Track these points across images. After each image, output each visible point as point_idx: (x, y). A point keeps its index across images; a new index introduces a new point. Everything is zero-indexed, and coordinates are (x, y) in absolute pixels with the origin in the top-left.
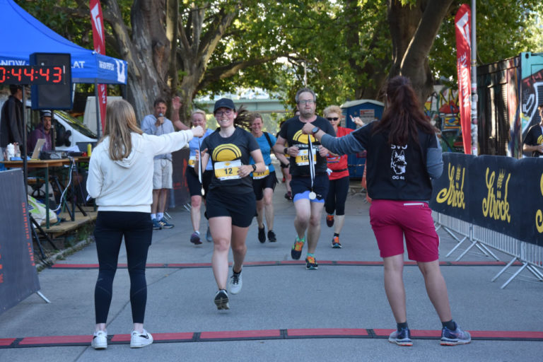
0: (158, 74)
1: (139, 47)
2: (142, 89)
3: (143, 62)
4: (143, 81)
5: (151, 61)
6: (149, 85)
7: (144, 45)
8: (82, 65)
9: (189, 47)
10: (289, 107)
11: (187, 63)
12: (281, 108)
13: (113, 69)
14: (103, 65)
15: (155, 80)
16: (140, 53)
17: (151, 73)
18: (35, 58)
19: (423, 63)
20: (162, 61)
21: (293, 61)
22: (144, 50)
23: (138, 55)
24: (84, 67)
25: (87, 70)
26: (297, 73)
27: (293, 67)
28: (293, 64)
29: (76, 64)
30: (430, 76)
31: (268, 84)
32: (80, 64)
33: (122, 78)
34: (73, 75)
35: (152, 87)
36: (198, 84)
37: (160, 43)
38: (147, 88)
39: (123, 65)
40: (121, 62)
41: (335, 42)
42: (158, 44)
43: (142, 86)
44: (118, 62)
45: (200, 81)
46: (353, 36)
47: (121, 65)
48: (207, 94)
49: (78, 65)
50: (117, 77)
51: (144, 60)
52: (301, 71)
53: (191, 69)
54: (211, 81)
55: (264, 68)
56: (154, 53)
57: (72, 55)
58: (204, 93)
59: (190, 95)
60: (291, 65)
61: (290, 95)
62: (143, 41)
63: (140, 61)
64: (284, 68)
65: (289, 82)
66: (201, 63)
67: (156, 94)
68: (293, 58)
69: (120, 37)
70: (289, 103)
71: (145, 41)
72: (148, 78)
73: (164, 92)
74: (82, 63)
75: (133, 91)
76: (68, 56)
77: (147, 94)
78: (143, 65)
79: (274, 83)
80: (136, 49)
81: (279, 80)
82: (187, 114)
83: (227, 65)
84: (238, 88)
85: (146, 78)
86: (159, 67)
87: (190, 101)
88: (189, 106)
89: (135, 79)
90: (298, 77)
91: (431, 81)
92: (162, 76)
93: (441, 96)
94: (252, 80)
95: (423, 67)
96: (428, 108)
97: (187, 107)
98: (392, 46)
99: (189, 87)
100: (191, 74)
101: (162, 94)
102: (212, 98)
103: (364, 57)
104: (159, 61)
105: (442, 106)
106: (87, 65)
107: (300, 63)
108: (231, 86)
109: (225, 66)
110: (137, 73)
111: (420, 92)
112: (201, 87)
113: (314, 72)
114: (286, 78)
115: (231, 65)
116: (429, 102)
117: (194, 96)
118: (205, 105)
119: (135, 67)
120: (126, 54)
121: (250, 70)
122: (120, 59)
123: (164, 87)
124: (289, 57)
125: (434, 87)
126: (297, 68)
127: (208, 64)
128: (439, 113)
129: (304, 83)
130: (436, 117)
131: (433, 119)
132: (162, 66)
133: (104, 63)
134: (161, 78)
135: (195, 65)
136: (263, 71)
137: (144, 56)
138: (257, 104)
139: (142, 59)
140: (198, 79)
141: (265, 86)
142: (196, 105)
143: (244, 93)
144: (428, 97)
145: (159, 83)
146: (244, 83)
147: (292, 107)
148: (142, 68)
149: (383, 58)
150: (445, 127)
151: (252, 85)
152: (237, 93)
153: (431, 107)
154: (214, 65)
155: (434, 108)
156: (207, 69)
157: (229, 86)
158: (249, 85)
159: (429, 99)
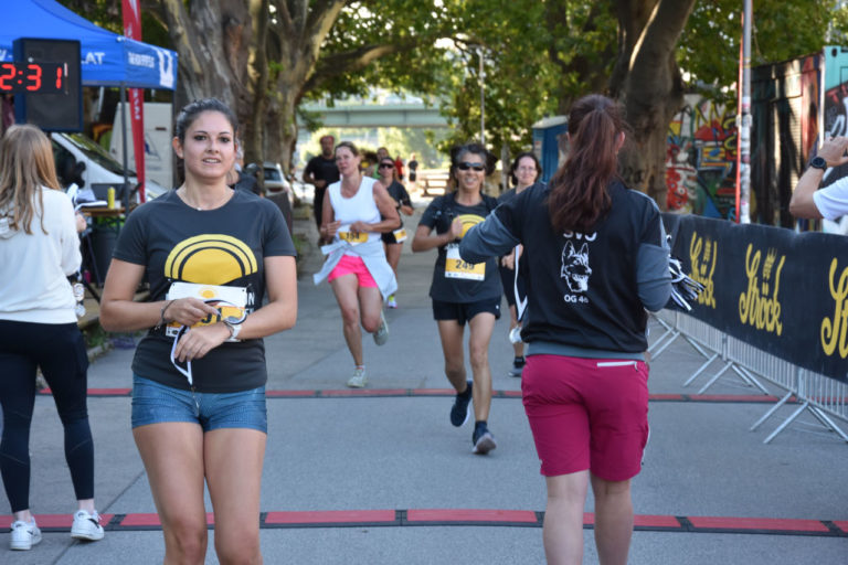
0: (232, 70)
1: (200, 25)
3: (208, 50)
4: (207, 84)
5: (220, 49)
6: (216, 86)
7: (209, 22)
8: (100, 59)
9: (290, 21)
10: (456, 121)
11: (286, 47)
12: (443, 121)
13: (152, 65)
14: (135, 59)
15: (227, 80)
16: (202, 36)
17: (220, 69)
18: (22, 46)
19: (667, 58)
20: (239, 49)
21: (463, 46)
22: (208, 30)
23: (199, 38)
24: (104, 62)
25: (108, 68)
26: (470, 65)
27: (463, 56)
28: (462, 50)
29: (90, 56)
30: (678, 78)
31: (421, 82)
32: (96, 58)
33: (167, 80)
34: (83, 75)
35: (222, 92)
36: (303, 83)
37: (236, 20)
39: (171, 59)
40: (167, 52)
41: (528, 20)
42: (232, 21)
43: (204, 90)
44: (162, 53)
45: (307, 78)
46: (556, 10)
47: (166, 58)
48: (322, 97)
49: (93, 59)
50: (158, 78)
51: (210, 47)
52: (474, 63)
53: (293, 58)
54: (327, 76)
55: (415, 56)
56: (225, 36)
57: (83, 42)
58: (316, 96)
59: (291, 99)
60: (459, 53)
61: (459, 102)
62: (207, 16)
63: (203, 48)
64: (448, 56)
65: (455, 79)
66: (308, 49)
68: (463, 41)
69: (170, 8)
70: (455, 115)
71: (211, 15)
72: (215, 76)
73: (242, 102)
74: (100, 55)
76: (76, 44)
78: (207, 56)
79: (430, 80)
80: (196, 29)
81: (440, 75)
82: (285, 131)
83: (354, 50)
84: (372, 88)
85: (211, 76)
86: (234, 59)
87: (290, 110)
88: (289, 118)
89: (194, 78)
90: (470, 72)
91: (679, 89)
92: (238, 73)
93: (698, 112)
94: (395, 77)
95: (667, 66)
96: (676, 132)
97: (284, 121)
98: (618, 29)
99: (289, 86)
100: (293, 66)
101: (237, 103)
102: (330, 104)
103: (571, 46)
104: (233, 49)
105: (699, 129)
106: (108, 60)
107: (474, 50)
108: (361, 84)
109: (350, 52)
110: (197, 67)
111: (661, 107)
112: (309, 88)
113: (497, 64)
114: (451, 74)
115: (361, 51)
116: (677, 122)
117: (298, 101)
118: (318, 114)
119: (194, 59)
120: (178, 37)
121: (392, 60)
122: (167, 47)
123: (241, 92)
124: (456, 40)
125: (686, 97)
126: (469, 57)
127: (321, 49)
128: (694, 140)
129: (480, 83)
130: (688, 146)
131: (682, 150)
132: (238, 58)
133: (138, 56)
134: (236, 77)
135: (300, 53)
136: (414, 60)
137: (209, 42)
138: (405, 112)
139: (205, 44)
140: (305, 75)
141: (416, 87)
142: (304, 115)
143: (382, 96)
144: (675, 114)
145: (233, 86)
146: (382, 80)
147: (461, 121)
148: (205, 60)
149: (603, 49)
150: (703, 164)
151: (395, 83)
152: (371, 96)
153: (681, 129)
154: (332, 51)
155: (686, 132)
156: (320, 58)
157: (357, 85)
158: (390, 83)
159: (678, 117)
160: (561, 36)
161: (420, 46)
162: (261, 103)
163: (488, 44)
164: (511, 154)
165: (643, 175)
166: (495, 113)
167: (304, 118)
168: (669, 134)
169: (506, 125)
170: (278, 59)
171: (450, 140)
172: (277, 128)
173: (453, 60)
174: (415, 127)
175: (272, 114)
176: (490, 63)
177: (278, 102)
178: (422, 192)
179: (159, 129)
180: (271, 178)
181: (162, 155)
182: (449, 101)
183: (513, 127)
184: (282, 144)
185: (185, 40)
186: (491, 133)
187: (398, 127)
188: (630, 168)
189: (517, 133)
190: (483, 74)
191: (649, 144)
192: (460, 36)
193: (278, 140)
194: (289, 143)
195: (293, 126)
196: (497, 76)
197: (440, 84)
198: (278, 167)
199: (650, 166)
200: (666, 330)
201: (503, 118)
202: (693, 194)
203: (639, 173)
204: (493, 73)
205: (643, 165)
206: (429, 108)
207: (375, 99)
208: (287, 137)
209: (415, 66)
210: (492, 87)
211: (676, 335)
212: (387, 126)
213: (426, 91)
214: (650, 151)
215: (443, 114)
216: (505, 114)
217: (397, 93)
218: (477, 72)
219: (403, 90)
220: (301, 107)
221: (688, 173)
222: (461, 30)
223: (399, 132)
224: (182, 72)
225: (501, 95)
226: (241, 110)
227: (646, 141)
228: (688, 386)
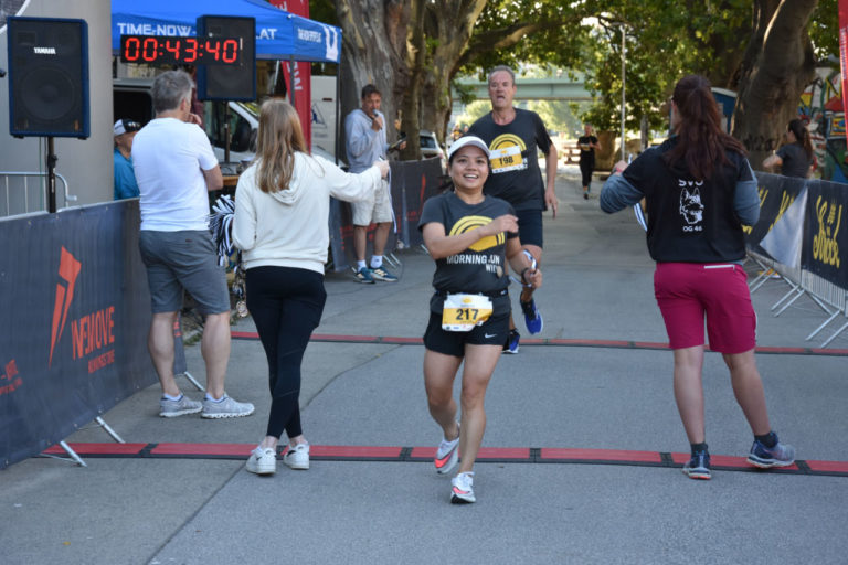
0: (392, 45)
1: (364, 5)
2: (367, 68)
3: (370, 27)
4: (369, 56)
5: (381, 26)
6: (377, 61)
7: (372, 2)
8: (272, 35)
10: (599, 94)
11: (443, 26)
12: (587, 94)
13: (319, 40)
14: (304, 35)
15: (387, 54)
16: (365, 14)
17: (381, 45)
18: (205, 23)
19: (799, 34)
20: (399, 27)
21: (607, 24)
22: (371, 8)
23: (363, 16)
24: (276, 37)
25: (280, 42)
26: (612, 42)
27: (607, 33)
28: (606, 27)
29: (264, 32)
30: (809, 52)
31: (568, 57)
32: (269, 33)
33: (332, 53)
34: (258, 50)
35: (382, 65)
36: (457, 58)
38: (375, 67)
39: (336, 34)
40: (333, 29)
42: (393, 1)
43: (366, 63)
44: (329, 29)
45: (461, 53)
47: (332, 34)
48: (475, 72)
49: (266, 35)
50: (325, 52)
51: (373, 25)
52: (617, 40)
53: (448, 35)
54: (480, 52)
55: (562, 33)
56: (386, 14)
57: (257, 20)
58: (470, 70)
59: (446, 74)
60: (602, 29)
61: (601, 75)
63: (366, 25)
64: (592, 34)
65: (599, 55)
66: (463, 26)
67: (387, 76)
68: (606, 19)
70: (599, 88)
72: (376, 52)
73: (399, 74)
74: (273, 31)
75: (354, 71)
76: (251, 21)
77: (375, 75)
78: (369, 32)
79: (576, 56)
80: (360, 7)
81: (585, 51)
82: (440, 102)
83: (506, 28)
84: (521, 63)
85: (373, 51)
86: (393, 35)
87: (445, 82)
88: (444, 90)
89: (357, 53)
90: (614, 48)
91: (811, 62)
92: (397, 48)
93: (828, 84)
94: (542, 53)
95: (799, 40)
96: (807, 103)
97: (440, 93)
98: (753, 7)
99: (445, 62)
100: (449, 42)
101: (396, 76)
102: (483, 78)
103: (709, 24)
104: (393, 26)
105: (829, 100)
106: (279, 35)
107: (617, 27)
108: (511, 59)
109: (502, 29)
110: (360, 43)
111: (793, 81)
112: (464, 62)
113: (638, 39)
114: (595, 50)
115: (512, 28)
116: (807, 94)
117: (453, 75)
118: (471, 88)
119: (357, 35)
120: (344, 15)
121: (540, 37)
122: (332, 24)
123: (400, 66)
124: (600, 17)
125: (817, 70)
126: (612, 35)
127: (475, 27)
128: (824, 111)
129: (623, 57)
130: (818, 117)
131: (812, 121)
132: (397, 34)
133: (307, 32)
134: (395, 52)
135: (455, 30)
136: (560, 37)
137: (372, 19)
138: (552, 86)
139: (368, 22)
140: (460, 50)
141: (562, 62)
142: (459, 88)
143: (531, 71)
144: (806, 86)
145: (391, 60)
146: (530, 56)
147: (603, 93)
148: (368, 36)
149: (739, 25)
150: (832, 133)
151: (543, 58)
152: (521, 71)
153: (812, 100)
154: (485, 29)
155: (817, 103)
156: (473, 35)
157: (508, 60)
158: (538, 59)
159: (809, 89)
160: (698, 14)
161: (566, 23)
162: (419, 76)
163: (630, 21)
164: (650, 124)
165: (774, 143)
166: (636, 86)
167: (458, 91)
168: (800, 105)
169: (646, 97)
170: (435, 35)
171: (593, 111)
172: (433, 100)
173: (598, 37)
174: (561, 100)
175: (429, 86)
176: (632, 39)
177: (435, 76)
178: (566, 159)
179: (325, 100)
180: (426, 146)
181: (328, 123)
182: (593, 74)
183: (652, 99)
184: (438, 114)
185: (350, 18)
186: (632, 105)
187: (546, 99)
188: (762, 137)
189: (656, 106)
190: (625, 50)
191: (780, 115)
192: (604, 14)
193: (434, 110)
194: (444, 114)
195: (448, 98)
196: (637, 52)
197: (585, 60)
198: (434, 135)
199: (781, 135)
200: (792, 288)
201: (643, 90)
202: (822, 162)
203: (770, 141)
204: (635, 49)
205: (774, 134)
206: (574, 81)
207: (524, 74)
208: (442, 108)
209: (561, 42)
210: (634, 62)
211: (801, 292)
212: (536, 99)
213: (570, 66)
214: (781, 121)
215: (587, 87)
216: (645, 87)
217: (544, 68)
218: (620, 49)
219: (550, 64)
220: (456, 81)
221: (818, 142)
222: (604, 8)
223: (546, 104)
224: (346, 47)
225: (642, 70)
226: (399, 82)
227: (778, 112)
228: (810, 340)
